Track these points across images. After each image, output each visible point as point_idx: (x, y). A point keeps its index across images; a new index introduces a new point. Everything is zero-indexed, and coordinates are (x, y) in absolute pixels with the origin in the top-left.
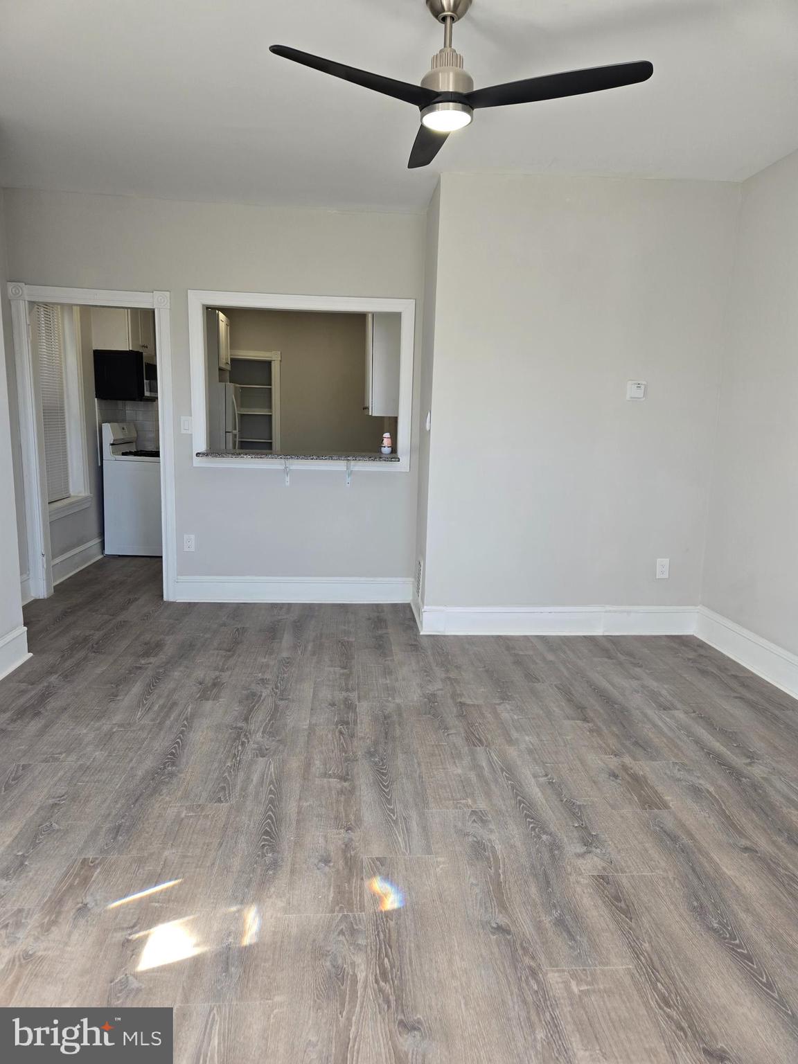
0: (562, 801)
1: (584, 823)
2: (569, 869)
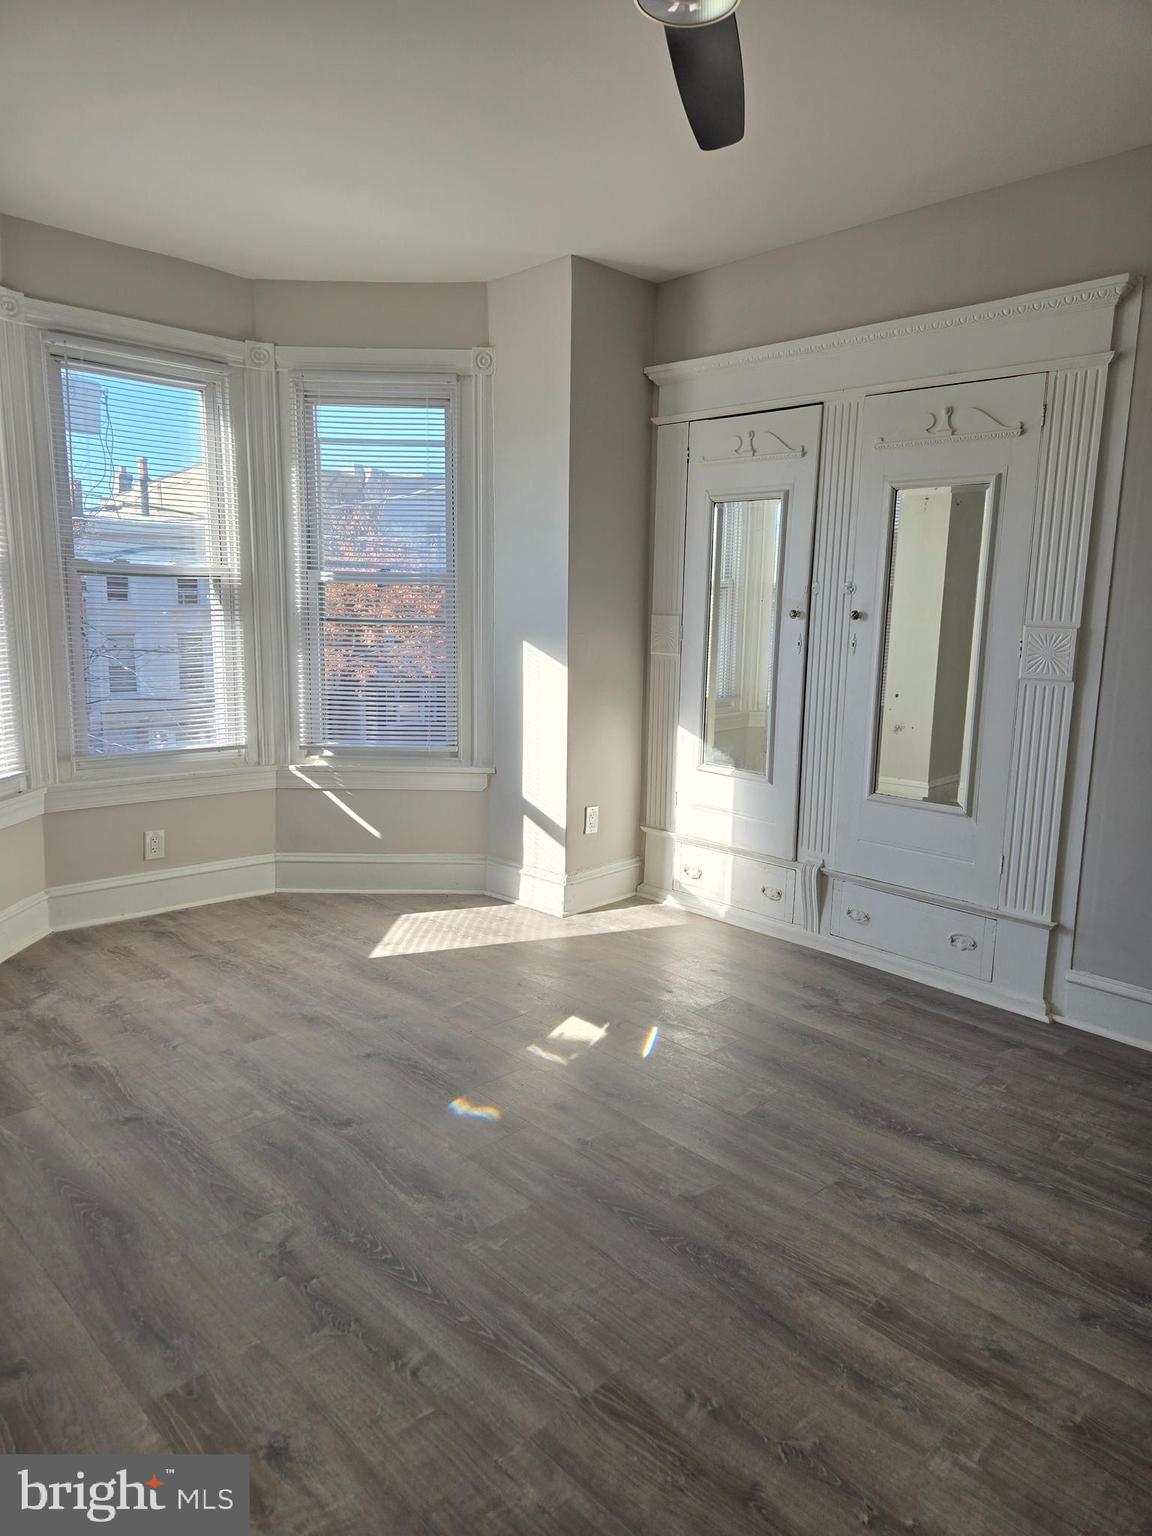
0: (357, 1320)
1: (304, 1290)
2: (301, 1209)
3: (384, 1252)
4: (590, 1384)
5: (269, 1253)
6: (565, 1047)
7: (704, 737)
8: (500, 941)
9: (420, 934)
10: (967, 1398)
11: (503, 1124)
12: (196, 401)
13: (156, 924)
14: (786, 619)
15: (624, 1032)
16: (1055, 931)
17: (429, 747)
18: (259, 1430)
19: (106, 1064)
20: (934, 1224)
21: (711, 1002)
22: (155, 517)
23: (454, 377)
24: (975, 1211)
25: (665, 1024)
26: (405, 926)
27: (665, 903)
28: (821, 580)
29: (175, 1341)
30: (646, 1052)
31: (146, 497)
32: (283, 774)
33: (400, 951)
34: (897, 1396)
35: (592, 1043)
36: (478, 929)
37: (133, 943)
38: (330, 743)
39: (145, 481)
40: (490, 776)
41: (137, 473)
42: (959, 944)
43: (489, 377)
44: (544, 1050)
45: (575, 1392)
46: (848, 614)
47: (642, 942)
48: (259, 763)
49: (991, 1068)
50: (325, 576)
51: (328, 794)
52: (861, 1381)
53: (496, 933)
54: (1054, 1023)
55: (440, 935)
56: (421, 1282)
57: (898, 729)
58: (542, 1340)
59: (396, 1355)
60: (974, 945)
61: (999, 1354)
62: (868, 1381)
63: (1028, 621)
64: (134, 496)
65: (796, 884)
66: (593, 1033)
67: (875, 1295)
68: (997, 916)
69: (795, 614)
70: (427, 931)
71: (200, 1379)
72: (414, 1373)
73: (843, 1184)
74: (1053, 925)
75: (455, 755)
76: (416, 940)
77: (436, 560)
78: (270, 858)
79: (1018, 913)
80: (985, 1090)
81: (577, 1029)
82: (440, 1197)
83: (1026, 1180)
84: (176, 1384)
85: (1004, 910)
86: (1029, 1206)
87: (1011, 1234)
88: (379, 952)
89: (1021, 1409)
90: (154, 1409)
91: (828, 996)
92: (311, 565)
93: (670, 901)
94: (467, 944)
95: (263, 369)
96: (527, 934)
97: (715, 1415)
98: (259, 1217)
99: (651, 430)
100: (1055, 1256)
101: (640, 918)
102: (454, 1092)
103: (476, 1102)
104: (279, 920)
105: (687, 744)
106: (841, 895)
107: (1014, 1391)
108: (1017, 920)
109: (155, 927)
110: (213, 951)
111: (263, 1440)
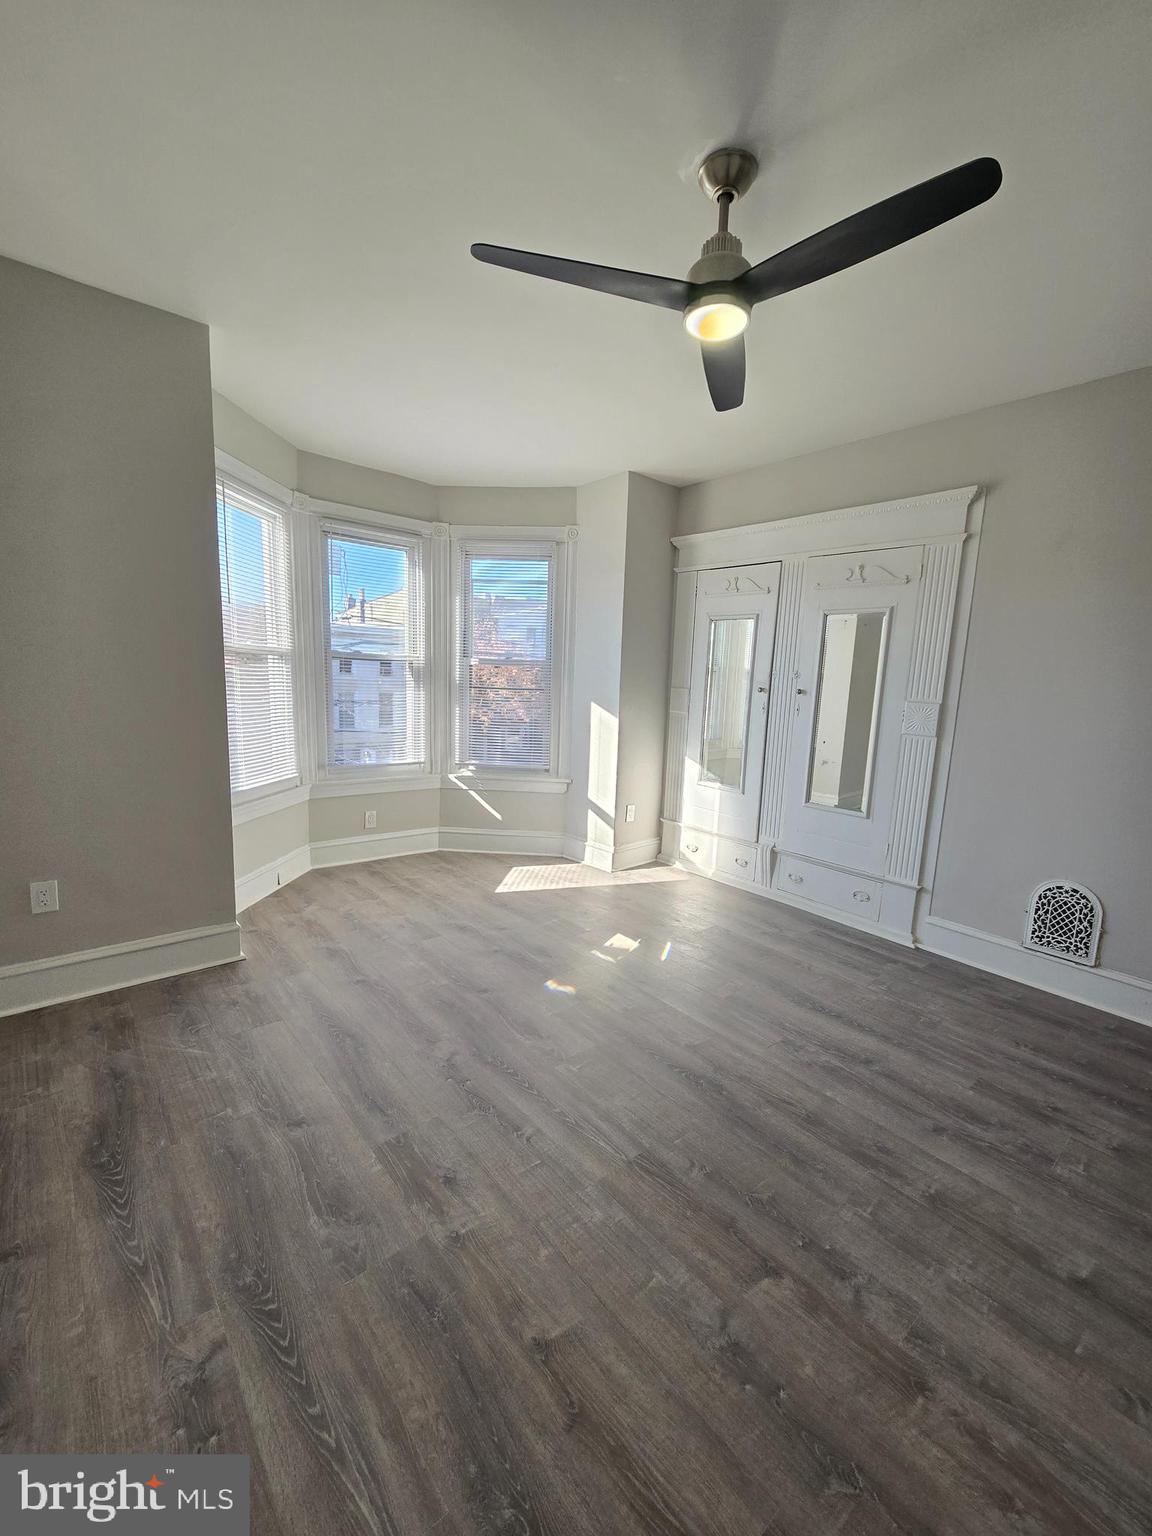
0: (494, 1107)
1: (462, 1087)
2: (459, 1040)
3: (508, 1069)
4: (633, 1154)
5: (442, 1064)
6: (613, 951)
7: (702, 764)
8: (574, 886)
9: (525, 879)
10: (861, 1174)
11: (577, 997)
12: (403, 558)
13: (370, 866)
14: (756, 693)
15: (649, 944)
16: (920, 891)
17: (532, 766)
18: (439, 1167)
19: (345, 948)
20: (841, 1068)
21: (703, 928)
22: (368, 624)
23: (554, 544)
24: (868, 1062)
25: (674, 940)
26: (516, 874)
27: (675, 866)
28: (778, 669)
29: (389, 1112)
30: (664, 957)
31: (363, 611)
32: (445, 780)
33: (513, 889)
34: (821, 1171)
35: (631, 950)
36: (560, 878)
37: (358, 877)
38: (474, 762)
39: (363, 602)
40: (568, 784)
41: (358, 598)
42: (858, 897)
43: (576, 543)
44: (602, 953)
45: (624, 1157)
46: (794, 691)
47: (659, 890)
48: (431, 773)
49: (877, 975)
50: (474, 661)
51: (472, 793)
52: (796, 1161)
53: (571, 881)
54: (917, 949)
55: (537, 880)
56: (531, 1087)
57: (825, 762)
58: (604, 1126)
59: (517, 1129)
60: (868, 899)
61: (883, 1150)
62: (802, 1161)
63: (909, 699)
64: (356, 611)
65: (758, 858)
66: (631, 944)
67: (806, 1110)
68: (882, 881)
69: (762, 690)
70: (529, 878)
71: (404, 1135)
72: (528, 1140)
73: (785, 1042)
74: (919, 887)
75: (547, 771)
76: (523, 883)
77: (541, 654)
78: (436, 830)
79: (896, 879)
80: (873, 988)
81: (620, 941)
82: (541, 1037)
83: (900, 1045)
84: (391, 1137)
85: (888, 877)
86: (901, 1060)
87: (890, 1076)
88: (500, 889)
89: (896, 1183)
90: (379, 1150)
91: (776, 927)
92: (465, 654)
93: (678, 865)
94: (553, 887)
95: (442, 538)
96: (589, 882)
97: (709, 1176)
98: (435, 1042)
99: (674, 575)
100: (916, 1091)
101: (658, 875)
102: (548, 976)
103: (560, 983)
104: (441, 867)
105: (692, 768)
106: (786, 865)
107: (893, 1173)
108: (896, 884)
109: (371, 869)
110: (404, 884)
111: (441, 1173)
